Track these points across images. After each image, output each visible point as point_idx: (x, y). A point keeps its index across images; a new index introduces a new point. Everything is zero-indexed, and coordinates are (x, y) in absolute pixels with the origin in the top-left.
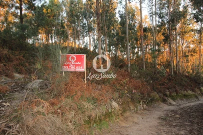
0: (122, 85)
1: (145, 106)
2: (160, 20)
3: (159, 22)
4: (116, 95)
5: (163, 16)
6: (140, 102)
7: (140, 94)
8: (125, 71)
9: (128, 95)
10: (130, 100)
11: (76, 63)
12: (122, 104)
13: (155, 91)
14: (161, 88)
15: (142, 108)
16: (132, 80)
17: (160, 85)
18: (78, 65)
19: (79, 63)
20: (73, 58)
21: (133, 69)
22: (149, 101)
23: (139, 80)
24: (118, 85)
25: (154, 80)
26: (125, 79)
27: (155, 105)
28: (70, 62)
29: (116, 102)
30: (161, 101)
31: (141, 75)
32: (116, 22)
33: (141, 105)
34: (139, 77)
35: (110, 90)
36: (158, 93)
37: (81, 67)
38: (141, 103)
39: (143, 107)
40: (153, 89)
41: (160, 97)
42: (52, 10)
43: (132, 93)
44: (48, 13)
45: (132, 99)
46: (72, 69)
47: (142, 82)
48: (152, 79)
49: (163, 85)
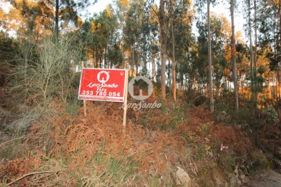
0: (199, 134)
1: (243, 176)
2: (263, 35)
3: (260, 39)
4: (187, 153)
5: (268, 29)
6: (234, 169)
7: (233, 153)
8: (205, 109)
9: (211, 154)
10: (215, 164)
11: (109, 86)
12: (199, 174)
13: (260, 148)
14: (269, 142)
15: (239, 182)
16: (217, 126)
17: (267, 137)
18: (112, 90)
19: (114, 86)
20: (103, 76)
21: (218, 108)
22: (251, 168)
23: (229, 127)
24: (190, 133)
25: (256, 128)
26: (206, 122)
27: (262, 175)
28: (98, 82)
29: (186, 170)
30: (271, 168)
31: (233, 118)
32: (193, 39)
33: (237, 176)
34: (231, 122)
35: (175, 142)
36: (264, 152)
37: (118, 94)
38: (236, 171)
39: (241, 179)
40: (257, 145)
41: (269, 159)
42: (102, 25)
43: (218, 151)
44: (97, 28)
45: (218, 162)
46: (101, 96)
47: (236, 130)
48: (251, 126)
49: (272, 137)
